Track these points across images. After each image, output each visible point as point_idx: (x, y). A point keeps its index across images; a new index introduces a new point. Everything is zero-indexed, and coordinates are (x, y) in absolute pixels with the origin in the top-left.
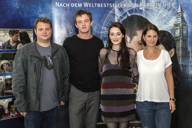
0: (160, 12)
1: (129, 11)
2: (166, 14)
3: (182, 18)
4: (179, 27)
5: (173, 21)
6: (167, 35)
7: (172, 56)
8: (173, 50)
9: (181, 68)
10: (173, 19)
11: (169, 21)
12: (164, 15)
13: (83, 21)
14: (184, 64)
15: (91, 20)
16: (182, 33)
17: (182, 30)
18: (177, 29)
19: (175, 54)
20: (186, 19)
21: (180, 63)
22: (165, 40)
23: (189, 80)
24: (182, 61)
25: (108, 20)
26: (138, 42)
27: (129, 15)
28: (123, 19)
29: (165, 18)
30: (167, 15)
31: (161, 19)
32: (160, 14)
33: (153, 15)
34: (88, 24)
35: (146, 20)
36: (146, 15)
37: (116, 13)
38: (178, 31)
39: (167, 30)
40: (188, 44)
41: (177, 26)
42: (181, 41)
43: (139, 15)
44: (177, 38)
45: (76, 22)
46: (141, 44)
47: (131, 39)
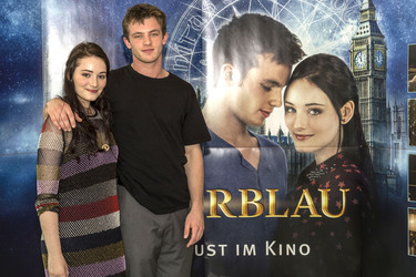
0: (317, 8)
1: (236, 5)
2: (331, 12)
3: (373, 23)
4: (365, 46)
5: (351, 30)
6: (336, 65)
7: (348, 119)
8: (350, 105)
9: (371, 152)
10: (351, 26)
11: (339, 30)
12: (327, 16)
13: (146, 35)
14: (377, 140)
15: (164, 30)
16: (371, 61)
17: (372, 55)
18: (360, 51)
20: (381, 27)
21: (369, 138)
22: (329, 80)
23: (390, 181)
24: (374, 133)
25: (183, 27)
26: (262, 84)
27: (238, 15)
28: (223, 24)
29: (329, 22)
30: (334, 16)
31: (320, 26)
32: (317, 14)
33: (300, 15)
34: (157, 42)
35: (281, 26)
36: (282, 15)
37: (204, 10)
38: (364, 56)
39: (334, 54)
40: (388, 90)
41: (361, 44)
42: (369, 82)
43: (263, 14)
44: (360, 73)
45: (126, 33)
46: (268, 89)
47: (244, 74)
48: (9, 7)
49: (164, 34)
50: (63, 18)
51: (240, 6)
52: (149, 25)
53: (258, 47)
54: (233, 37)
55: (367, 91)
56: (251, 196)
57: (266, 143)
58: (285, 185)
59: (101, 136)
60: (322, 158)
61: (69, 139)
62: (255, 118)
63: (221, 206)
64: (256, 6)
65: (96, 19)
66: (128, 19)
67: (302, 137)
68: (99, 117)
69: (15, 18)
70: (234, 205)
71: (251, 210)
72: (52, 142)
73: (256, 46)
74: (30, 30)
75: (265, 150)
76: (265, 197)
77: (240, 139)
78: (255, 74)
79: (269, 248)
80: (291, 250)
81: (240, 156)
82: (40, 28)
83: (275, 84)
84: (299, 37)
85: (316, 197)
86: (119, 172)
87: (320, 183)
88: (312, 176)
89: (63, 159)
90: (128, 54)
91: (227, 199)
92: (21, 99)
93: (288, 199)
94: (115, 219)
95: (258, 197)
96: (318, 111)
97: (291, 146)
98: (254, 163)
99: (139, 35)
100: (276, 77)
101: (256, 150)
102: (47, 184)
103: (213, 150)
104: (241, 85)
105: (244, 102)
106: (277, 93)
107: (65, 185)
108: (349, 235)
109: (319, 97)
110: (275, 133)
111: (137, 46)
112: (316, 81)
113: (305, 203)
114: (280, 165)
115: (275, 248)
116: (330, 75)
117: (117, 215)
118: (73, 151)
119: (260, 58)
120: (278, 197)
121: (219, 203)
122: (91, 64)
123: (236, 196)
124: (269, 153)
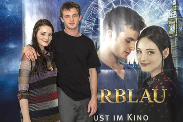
0: (152, 4)
1: (114, 2)
2: (158, 6)
3: (178, 11)
4: (174, 22)
5: (167, 15)
6: (160, 31)
7: (166, 56)
8: (167, 50)
9: (177, 72)
10: (168, 13)
11: (162, 15)
12: (157, 8)
13: (71, 16)
14: (180, 66)
15: (80, 14)
16: (177, 29)
17: (178, 26)
18: (172, 24)
19: (170, 55)
20: (181, 13)
21: (176, 65)
22: (158, 38)
24: (178, 63)
25: (89, 13)
26: (126, 40)
27: (115, 7)
28: (108, 11)
29: (157, 11)
30: (160, 8)
31: (153, 13)
32: (152, 7)
33: (143, 7)
34: (76, 20)
35: (135, 13)
36: (136, 7)
37: (99, 5)
38: (173, 27)
39: (159, 26)
41: (172, 21)
42: (176, 39)
43: (126, 7)
44: (172, 35)
45: (62, 15)
46: (129, 42)
47: (118, 35)
48: (7, 3)
49: (79, 16)
50: (32, 8)
51: (116, 3)
52: (72, 11)
53: (124, 22)
54: (112, 17)
55: (175, 43)
56: (120, 93)
57: (128, 67)
58: (136, 87)
59: (49, 63)
60: (154, 75)
61: (34, 65)
62: (122, 56)
63: (106, 97)
64: (123, 3)
65: (48, 8)
66: (63, 8)
67: (145, 65)
68: (49, 54)
69: (10, 8)
70: (113, 97)
71: (121, 99)
72: (26, 66)
73: (123, 22)
74: (17, 13)
75: (127, 70)
76: (127, 93)
77: (115, 65)
78: (123, 35)
79: (129, 117)
80: (139, 118)
81: (115, 73)
82: (21, 12)
83: (132, 39)
84: (143, 18)
85: (151, 93)
86: (58, 80)
87: (153, 86)
88: (149, 83)
89: (31, 74)
90: (62, 25)
91: (109, 94)
92: (12, 46)
93: (138, 94)
94: (56, 103)
95: (124, 93)
96: (152, 53)
97: (140, 69)
98: (122, 76)
99: (68, 16)
100: (132, 36)
101: (123, 71)
102: (23, 86)
103: (102, 71)
104: (116, 40)
105: (117, 48)
106: (133, 44)
107: (32, 86)
108: (166, 111)
109: (153, 46)
110: (132, 63)
111: (67, 21)
112: (151, 38)
113: (146, 95)
114: (134, 78)
115: (132, 117)
116: (157, 35)
117: (56, 101)
118: (35, 70)
119: (125, 27)
120: (133, 93)
121: (105, 96)
122: (45, 29)
123: (114, 93)
124: (129, 72)
